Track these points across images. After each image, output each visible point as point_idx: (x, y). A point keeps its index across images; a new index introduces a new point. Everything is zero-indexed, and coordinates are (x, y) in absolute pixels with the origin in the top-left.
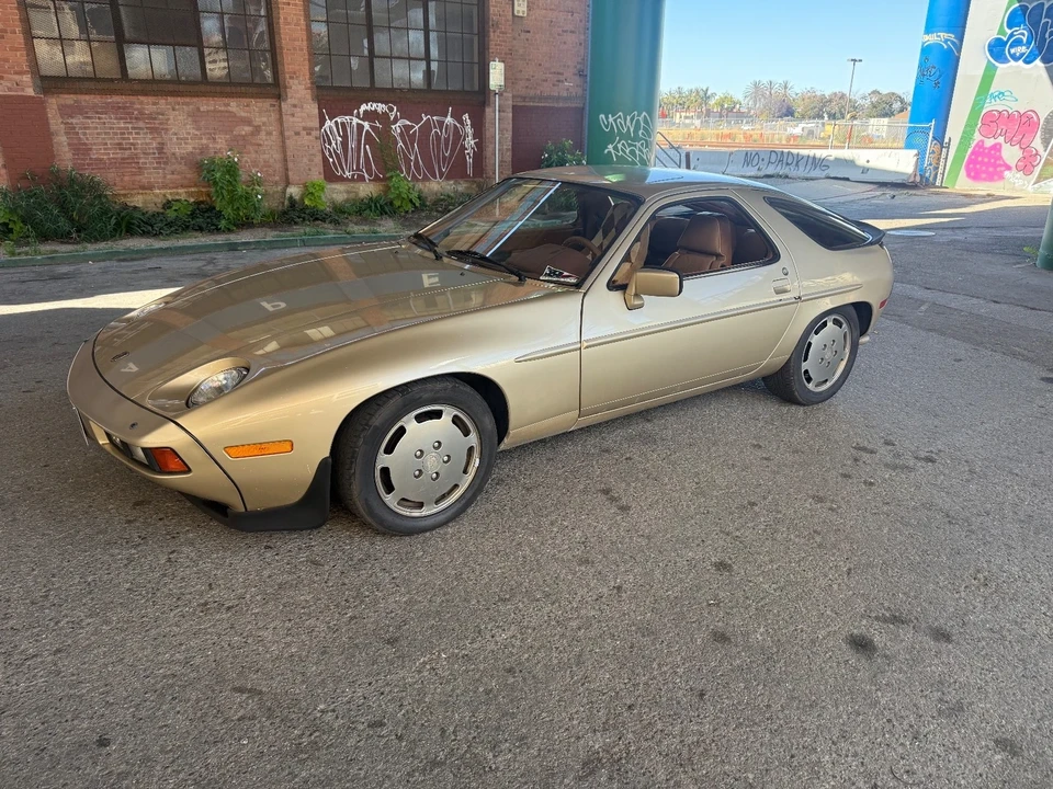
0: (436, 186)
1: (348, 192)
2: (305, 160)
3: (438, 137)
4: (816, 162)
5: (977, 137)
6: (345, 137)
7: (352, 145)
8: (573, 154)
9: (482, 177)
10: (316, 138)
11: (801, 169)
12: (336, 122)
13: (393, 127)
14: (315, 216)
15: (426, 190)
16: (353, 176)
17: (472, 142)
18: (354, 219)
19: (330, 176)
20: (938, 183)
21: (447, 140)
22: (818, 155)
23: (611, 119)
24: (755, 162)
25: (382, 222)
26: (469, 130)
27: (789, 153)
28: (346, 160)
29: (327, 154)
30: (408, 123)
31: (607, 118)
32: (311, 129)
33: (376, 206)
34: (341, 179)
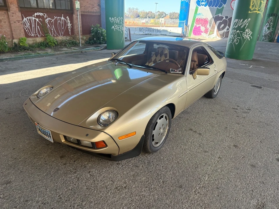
0: (60, 38)
1: (33, 41)
2: (18, 31)
3: (60, 23)
4: (158, 31)
5: (195, 24)
6: (31, 23)
7: (33, 26)
8: (100, 28)
9: (74, 35)
10: (21, 24)
11: (154, 32)
12: (27, 19)
13: (46, 20)
14: (25, 49)
15: (58, 39)
16: (34, 35)
17: (70, 25)
18: (38, 49)
19: (27, 36)
20: (187, 36)
21: (62, 24)
22: (158, 29)
23: (113, 19)
24: (142, 31)
25: (47, 50)
26: (69, 21)
27: (151, 28)
28: (32, 31)
29: (25, 29)
30: (50, 19)
32: (20, 21)
33: (44, 45)
34: (31, 37)
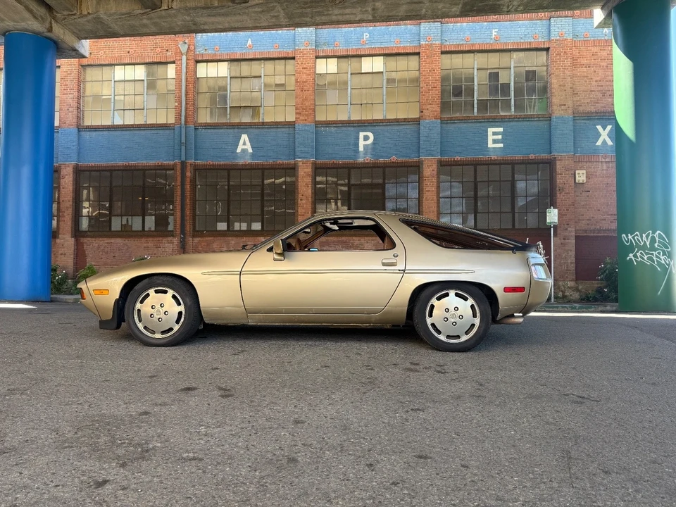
23: (630, 237)
26: (542, 251)
31: (627, 236)
